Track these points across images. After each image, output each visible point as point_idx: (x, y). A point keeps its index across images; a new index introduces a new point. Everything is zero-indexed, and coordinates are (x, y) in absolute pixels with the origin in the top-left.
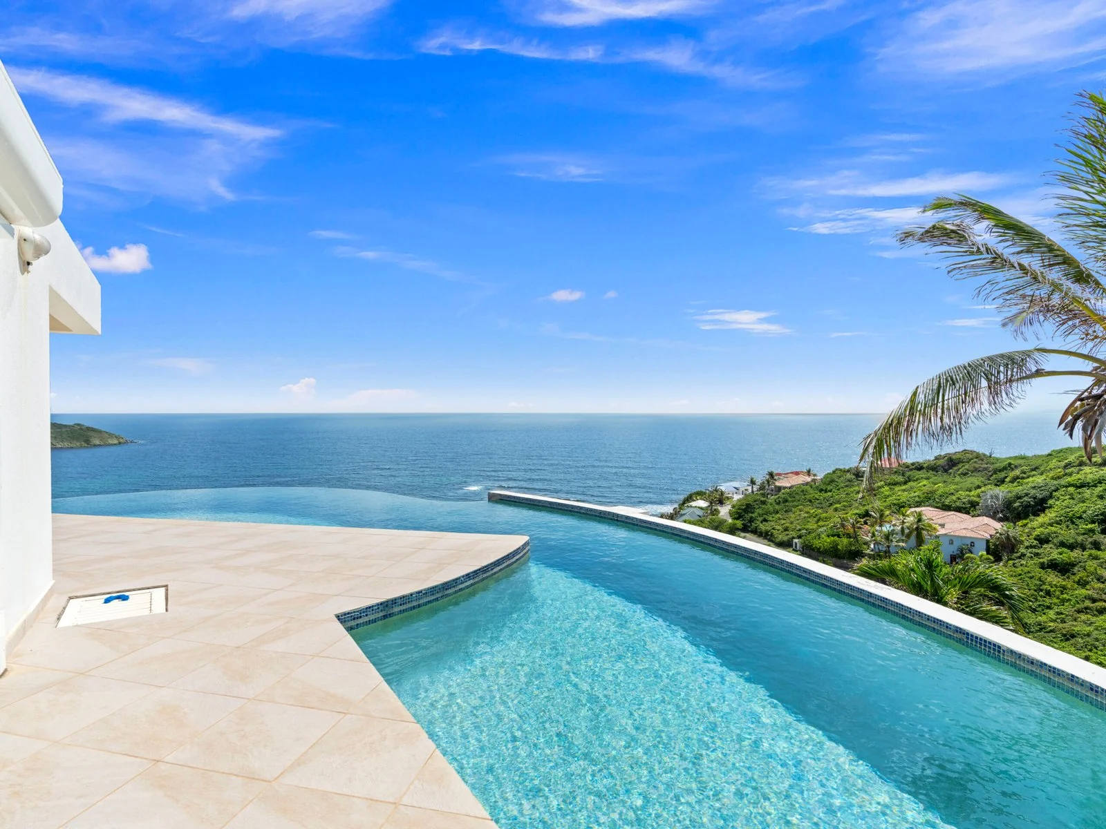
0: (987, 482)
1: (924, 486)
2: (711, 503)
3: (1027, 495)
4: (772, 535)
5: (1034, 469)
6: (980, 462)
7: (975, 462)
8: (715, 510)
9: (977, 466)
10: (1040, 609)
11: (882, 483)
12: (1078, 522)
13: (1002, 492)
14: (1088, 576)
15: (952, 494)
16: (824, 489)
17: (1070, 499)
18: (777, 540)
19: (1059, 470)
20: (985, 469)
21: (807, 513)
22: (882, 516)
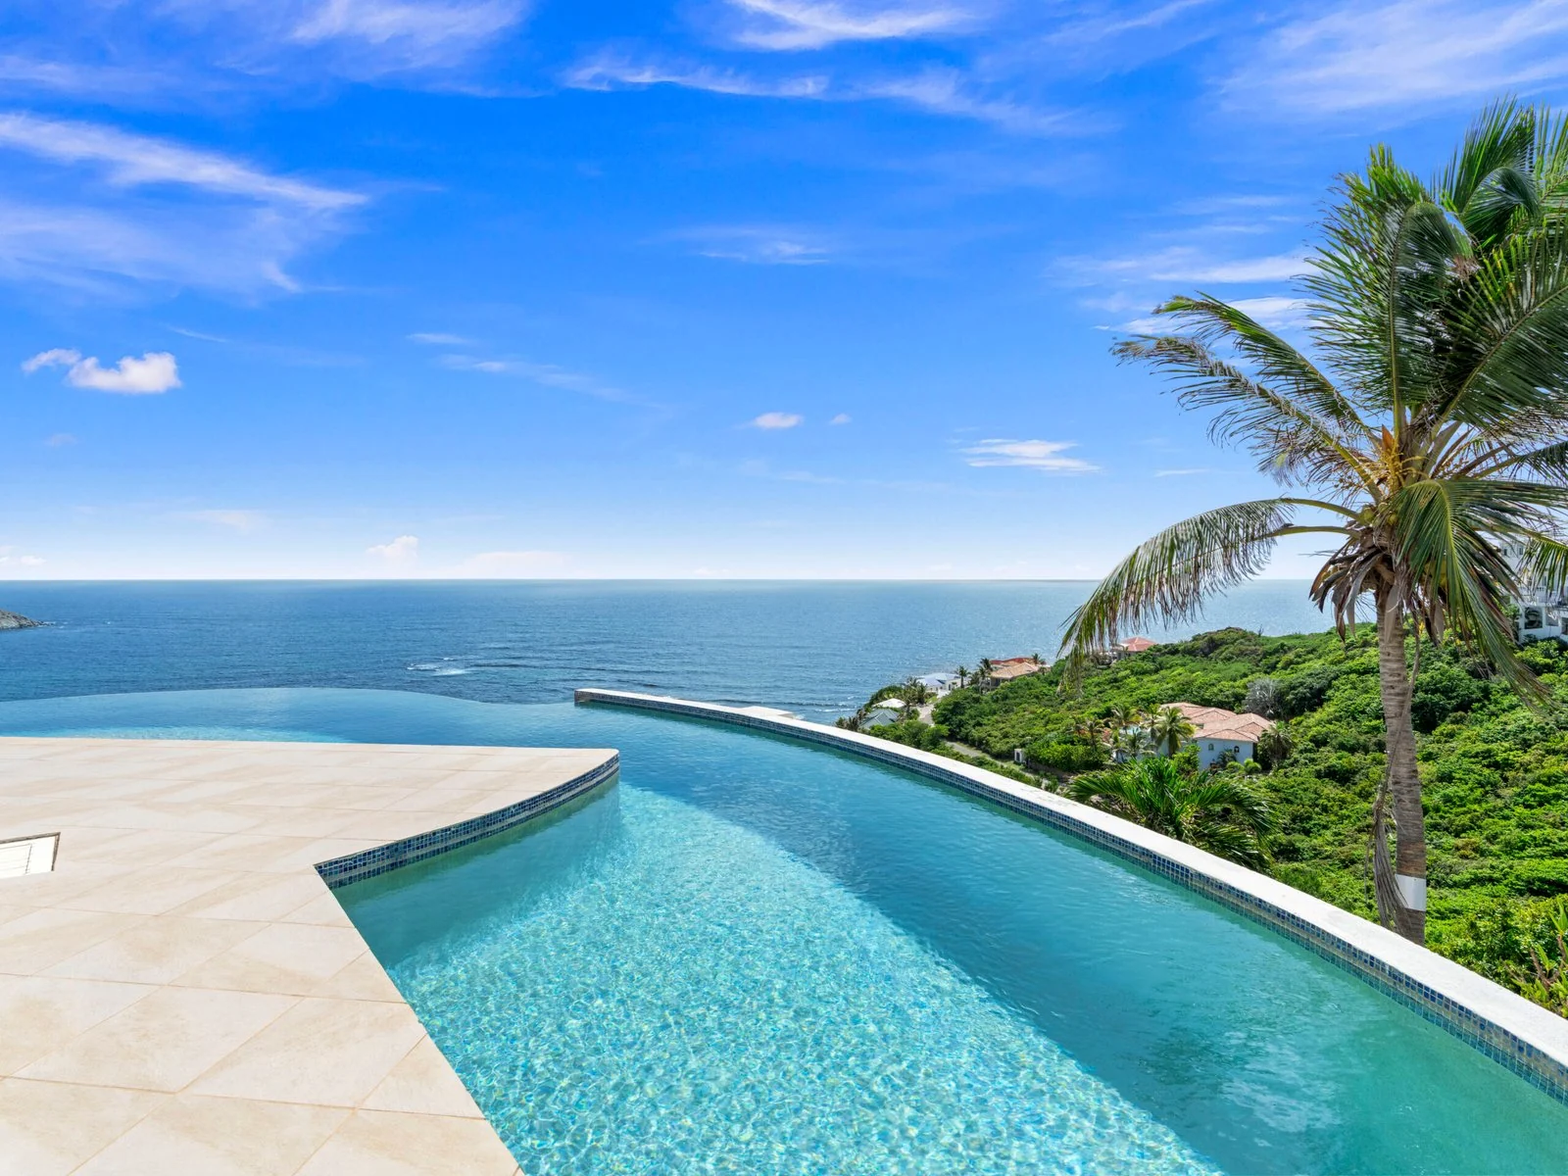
0: (1255, 668)
1: (1180, 674)
2: (908, 703)
3: (1302, 684)
4: (987, 743)
5: (1309, 653)
6: (1247, 643)
7: (1241, 643)
8: (913, 711)
9: (1243, 648)
10: (1315, 829)
11: (1128, 672)
12: (1360, 717)
13: (1273, 681)
14: (1371, 786)
15: (1213, 685)
16: (1055, 680)
17: (1351, 688)
18: (994, 750)
19: (1340, 652)
20: (1254, 652)
21: (1033, 713)
22: (1126, 715)
